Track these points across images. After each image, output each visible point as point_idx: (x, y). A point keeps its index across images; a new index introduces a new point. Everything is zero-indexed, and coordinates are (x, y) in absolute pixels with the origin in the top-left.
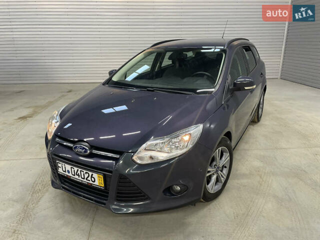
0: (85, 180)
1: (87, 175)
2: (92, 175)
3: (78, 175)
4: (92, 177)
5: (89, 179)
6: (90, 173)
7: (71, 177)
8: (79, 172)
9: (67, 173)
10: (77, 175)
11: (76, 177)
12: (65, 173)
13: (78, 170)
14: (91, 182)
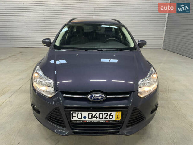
0: (103, 119)
1: (106, 114)
2: (111, 113)
3: (97, 118)
4: (110, 115)
5: (108, 117)
6: (109, 113)
7: (87, 121)
8: (97, 115)
9: (83, 119)
10: (94, 117)
11: (94, 119)
12: (80, 120)
13: (96, 113)
14: (109, 119)
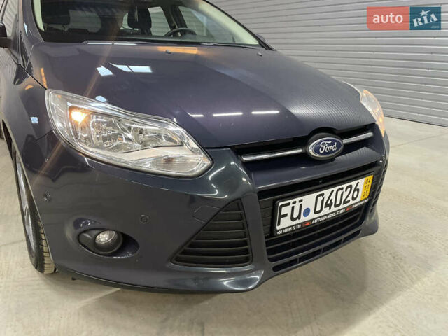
0: (342, 206)
1: (349, 190)
2: (358, 184)
3: (329, 205)
4: (355, 190)
5: (350, 196)
6: (354, 184)
7: (312, 220)
8: (333, 197)
10: (326, 205)
11: (326, 211)
13: (333, 191)
